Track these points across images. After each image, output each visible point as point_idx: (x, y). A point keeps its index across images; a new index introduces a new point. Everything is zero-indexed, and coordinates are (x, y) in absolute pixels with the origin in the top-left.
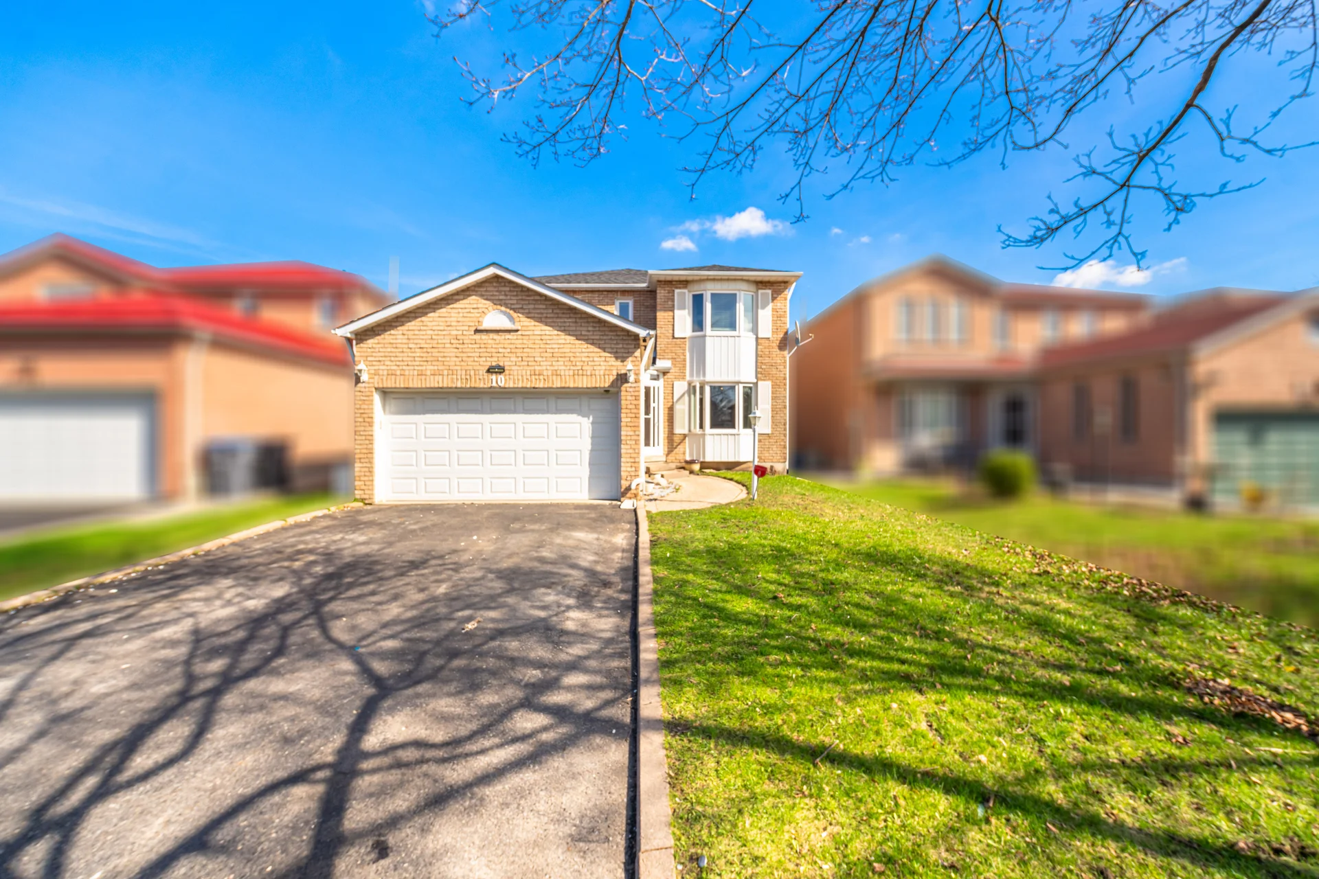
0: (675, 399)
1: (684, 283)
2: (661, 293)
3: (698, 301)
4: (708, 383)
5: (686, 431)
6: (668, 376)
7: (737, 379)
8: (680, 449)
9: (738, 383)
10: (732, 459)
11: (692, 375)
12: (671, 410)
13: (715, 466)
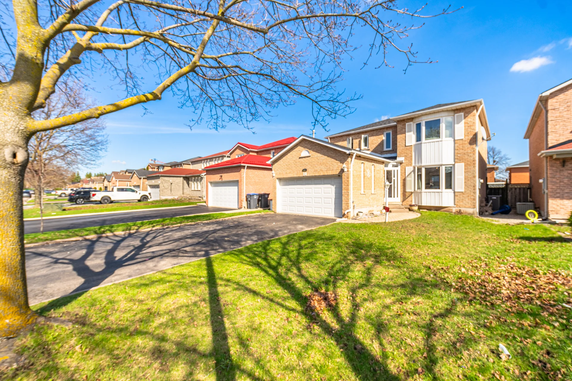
0: (406, 175)
1: (411, 119)
2: (399, 127)
3: (419, 126)
4: (423, 166)
5: (413, 191)
6: (403, 164)
7: (440, 163)
8: (409, 199)
9: (442, 165)
10: (437, 205)
11: (415, 163)
12: (404, 181)
13: (429, 208)
